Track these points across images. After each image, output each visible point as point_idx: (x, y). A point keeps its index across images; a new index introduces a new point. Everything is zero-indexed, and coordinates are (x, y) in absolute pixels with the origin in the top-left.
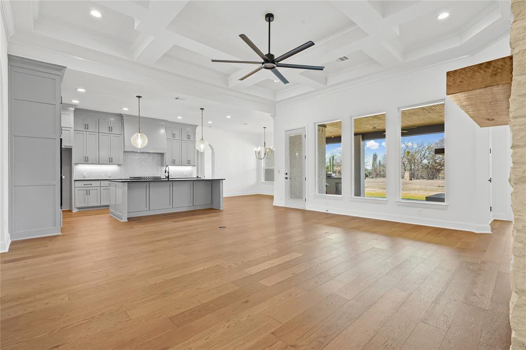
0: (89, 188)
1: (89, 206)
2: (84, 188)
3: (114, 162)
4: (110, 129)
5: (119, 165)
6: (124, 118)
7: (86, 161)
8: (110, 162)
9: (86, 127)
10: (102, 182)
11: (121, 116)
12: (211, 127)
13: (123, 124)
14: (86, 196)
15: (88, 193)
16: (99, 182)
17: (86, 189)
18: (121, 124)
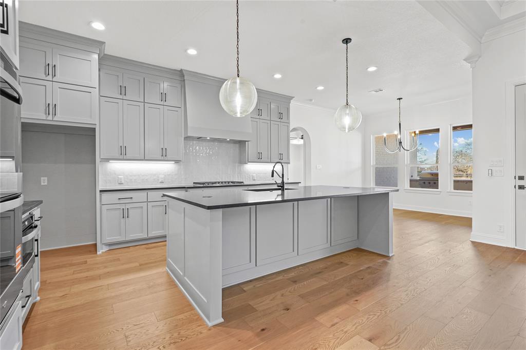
0: (128, 206)
1: (128, 239)
2: (118, 206)
3: (169, 157)
4: (163, 97)
5: (177, 162)
6: (186, 78)
7: (123, 155)
8: (164, 156)
9: (123, 90)
10: (150, 193)
11: (180, 75)
12: (311, 100)
13: (183, 87)
14: (123, 220)
15: (125, 214)
16: (144, 193)
17: (123, 207)
18: (179, 89)
